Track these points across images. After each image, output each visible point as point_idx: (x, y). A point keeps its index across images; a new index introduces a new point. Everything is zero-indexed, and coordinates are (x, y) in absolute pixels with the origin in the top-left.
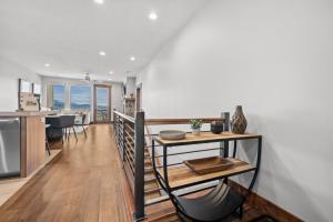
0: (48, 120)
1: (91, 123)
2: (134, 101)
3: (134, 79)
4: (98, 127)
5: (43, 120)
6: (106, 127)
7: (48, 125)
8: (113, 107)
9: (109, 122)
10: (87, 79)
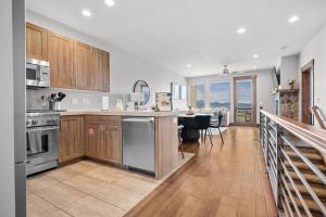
0: (181, 121)
1: (231, 125)
2: (296, 93)
3: (297, 57)
4: (240, 131)
5: (176, 121)
6: (250, 131)
7: (182, 126)
8: (259, 104)
9: (254, 125)
10: (225, 72)
